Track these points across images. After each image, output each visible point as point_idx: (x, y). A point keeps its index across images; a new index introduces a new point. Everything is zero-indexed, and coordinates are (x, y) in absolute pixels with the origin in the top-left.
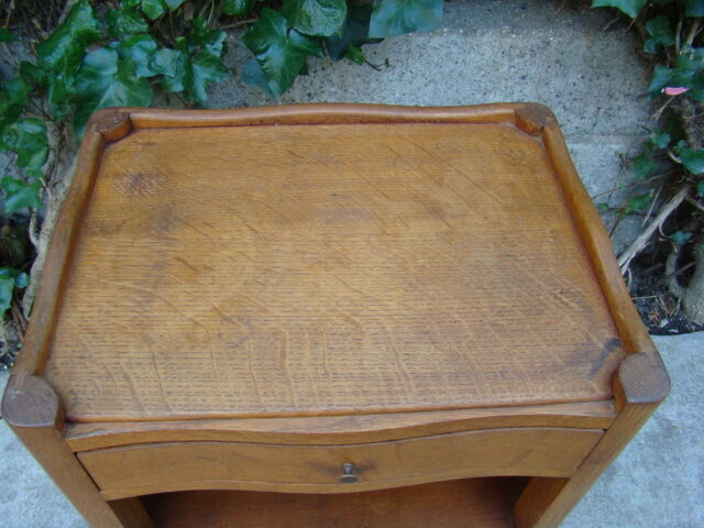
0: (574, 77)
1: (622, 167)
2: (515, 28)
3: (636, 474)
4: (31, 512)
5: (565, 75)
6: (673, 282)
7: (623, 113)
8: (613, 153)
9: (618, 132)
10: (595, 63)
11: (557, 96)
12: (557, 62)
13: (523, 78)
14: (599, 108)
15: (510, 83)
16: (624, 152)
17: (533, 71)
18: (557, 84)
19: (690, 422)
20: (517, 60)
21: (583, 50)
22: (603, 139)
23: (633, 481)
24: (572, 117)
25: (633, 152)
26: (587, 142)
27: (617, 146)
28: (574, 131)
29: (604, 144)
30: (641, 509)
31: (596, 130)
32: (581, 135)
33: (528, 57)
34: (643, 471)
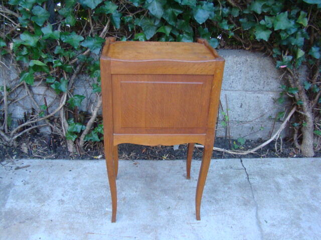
0: (256, 71)
1: (274, 103)
2: (237, 56)
3: (288, 191)
4: (83, 194)
5: (253, 71)
6: (297, 144)
7: (272, 84)
8: (270, 98)
9: (272, 91)
10: (261, 67)
11: (251, 77)
12: (250, 66)
13: (241, 71)
14: (264, 82)
15: (237, 73)
16: (274, 97)
17: (243, 69)
18: (251, 73)
19: (306, 179)
20: (239, 65)
21: (257, 63)
22: (267, 93)
23: (287, 192)
24: (256, 84)
25: (277, 97)
26: (262, 93)
27: (272, 95)
28: (257, 90)
29: (267, 94)
30: (290, 200)
31: (264, 89)
32: (260, 91)
33: (241, 64)
34: (290, 190)
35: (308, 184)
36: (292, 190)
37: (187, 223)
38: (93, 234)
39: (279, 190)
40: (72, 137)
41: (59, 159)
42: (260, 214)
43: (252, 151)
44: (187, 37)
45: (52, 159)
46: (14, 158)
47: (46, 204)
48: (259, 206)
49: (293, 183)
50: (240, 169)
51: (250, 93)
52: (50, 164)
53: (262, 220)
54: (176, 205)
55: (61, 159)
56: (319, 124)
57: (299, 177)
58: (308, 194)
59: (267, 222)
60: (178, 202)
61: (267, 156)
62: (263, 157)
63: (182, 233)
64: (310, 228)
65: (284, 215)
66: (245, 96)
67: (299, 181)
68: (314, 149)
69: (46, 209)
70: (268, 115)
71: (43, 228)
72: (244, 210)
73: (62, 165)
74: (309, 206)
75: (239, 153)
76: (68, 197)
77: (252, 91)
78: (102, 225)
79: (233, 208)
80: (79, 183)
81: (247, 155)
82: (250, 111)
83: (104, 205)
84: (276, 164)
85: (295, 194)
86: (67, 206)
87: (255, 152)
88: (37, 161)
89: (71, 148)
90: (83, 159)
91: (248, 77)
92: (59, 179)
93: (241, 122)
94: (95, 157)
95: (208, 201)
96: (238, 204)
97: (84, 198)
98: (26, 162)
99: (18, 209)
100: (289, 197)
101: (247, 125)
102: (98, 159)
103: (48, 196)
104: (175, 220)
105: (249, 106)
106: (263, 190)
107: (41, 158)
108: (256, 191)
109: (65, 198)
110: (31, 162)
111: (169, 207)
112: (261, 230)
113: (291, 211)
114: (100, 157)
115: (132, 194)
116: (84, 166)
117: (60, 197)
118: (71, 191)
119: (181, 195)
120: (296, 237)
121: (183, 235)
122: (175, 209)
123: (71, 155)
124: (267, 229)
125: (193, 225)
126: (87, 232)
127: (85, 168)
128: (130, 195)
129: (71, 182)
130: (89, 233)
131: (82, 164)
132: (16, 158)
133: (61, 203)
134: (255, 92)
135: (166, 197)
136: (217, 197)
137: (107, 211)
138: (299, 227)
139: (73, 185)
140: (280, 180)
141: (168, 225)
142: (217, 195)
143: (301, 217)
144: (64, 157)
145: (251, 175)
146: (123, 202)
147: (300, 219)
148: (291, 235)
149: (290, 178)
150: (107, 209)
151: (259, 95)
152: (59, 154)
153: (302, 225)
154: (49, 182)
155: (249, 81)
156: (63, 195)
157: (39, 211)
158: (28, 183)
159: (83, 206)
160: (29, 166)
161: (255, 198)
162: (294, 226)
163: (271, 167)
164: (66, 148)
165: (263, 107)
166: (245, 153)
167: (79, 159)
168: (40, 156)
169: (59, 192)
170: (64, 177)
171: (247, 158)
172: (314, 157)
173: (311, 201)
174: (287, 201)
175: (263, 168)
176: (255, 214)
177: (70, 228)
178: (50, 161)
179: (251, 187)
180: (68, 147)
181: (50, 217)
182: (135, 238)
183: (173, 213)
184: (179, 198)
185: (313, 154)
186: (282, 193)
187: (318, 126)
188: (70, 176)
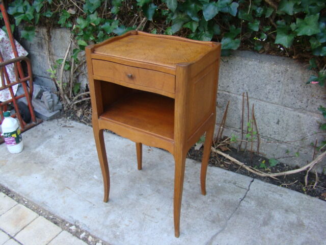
0: (298, 85)
1: (319, 128)
2: (276, 63)
3: (275, 229)
5: (294, 84)
8: (315, 121)
11: (292, 91)
12: (291, 78)
13: (279, 81)
14: (308, 100)
15: (274, 83)
16: (320, 121)
17: (282, 80)
18: (291, 86)
19: (312, 227)
20: (276, 75)
21: (300, 75)
22: (311, 114)
23: (273, 231)
24: (297, 101)
26: (304, 113)
27: (317, 118)
29: (312, 116)
30: (269, 239)
31: (307, 108)
32: (302, 110)
33: (280, 74)
34: (279, 230)
35: (309, 233)
36: (282, 231)
37: (143, 213)
38: (70, 189)
39: (265, 223)
43: (272, 175)
44: (208, 34)
46: (68, 118)
47: (60, 157)
48: (226, 228)
49: (291, 224)
50: (242, 188)
51: (290, 109)
53: (214, 243)
54: (149, 195)
57: (306, 222)
60: (154, 193)
61: (290, 187)
62: (282, 186)
63: (131, 218)
66: (284, 112)
67: (301, 225)
69: (57, 160)
70: (311, 142)
71: (44, 172)
72: (207, 226)
75: (257, 173)
76: (77, 157)
77: (291, 107)
78: (81, 185)
79: (198, 219)
81: (264, 177)
82: (288, 131)
84: (291, 197)
85: (279, 236)
86: (72, 163)
87: (276, 177)
88: (82, 125)
91: (287, 90)
92: (83, 143)
93: (278, 141)
96: (206, 218)
97: (87, 162)
98: (74, 123)
99: (41, 154)
100: (270, 236)
101: (284, 146)
103: (66, 152)
104: (137, 206)
105: (287, 124)
106: (246, 217)
107: (85, 124)
108: (238, 214)
109: (75, 158)
110: (77, 125)
111: (142, 194)
115: (123, 172)
117: (73, 156)
118: (84, 154)
119: (162, 189)
121: (131, 220)
122: (146, 198)
125: (146, 217)
126: (67, 186)
128: (122, 172)
130: (68, 188)
132: (70, 119)
133: (69, 160)
134: (295, 109)
135: (148, 185)
136: (192, 204)
137: (93, 177)
140: (277, 215)
141: (128, 207)
145: (249, 197)
149: (293, 218)
150: (95, 176)
151: (301, 115)
154: (75, 143)
155: (289, 95)
156: (76, 155)
157: (51, 160)
158: (62, 139)
159: (81, 167)
160: (72, 127)
161: (230, 221)
163: (280, 198)
165: (305, 130)
166: (264, 175)
168: (85, 122)
169: (75, 152)
171: (262, 180)
174: (263, 238)
175: (270, 196)
177: (60, 179)
179: (237, 209)
181: (55, 167)
182: (94, 205)
183: (141, 200)
184: (158, 191)
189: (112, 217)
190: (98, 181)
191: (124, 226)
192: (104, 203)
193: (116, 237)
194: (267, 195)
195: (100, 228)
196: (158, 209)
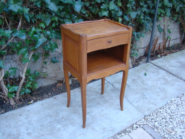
19: (136, 78)
35: (138, 80)
37: (102, 116)
40: (12, 95)
41: (8, 112)
42: (128, 99)
44: (68, 20)
45: (3, 113)
49: (132, 81)
50: (107, 83)
52: (5, 117)
53: (131, 102)
55: (9, 111)
56: (131, 52)
57: (133, 78)
58: (141, 84)
59: (133, 102)
63: (103, 122)
64: (150, 97)
65: (138, 96)
67: (134, 80)
68: (132, 64)
73: (13, 115)
74: (145, 89)
78: (61, 135)
79: (116, 101)
80: (32, 120)
83: (55, 125)
85: (136, 86)
86: (34, 134)
89: (12, 103)
90: (22, 106)
92: (17, 123)
94: (29, 103)
95: (103, 103)
97: (41, 126)
100: (135, 88)
102: (32, 103)
103: (18, 134)
104: (95, 117)
109: (30, 131)
112: (134, 106)
113: (140, 93)
114: (32, 102)
115: (65, 114)
116: (27, 110)
117: (27, 132)
118: (30, 126)
119: (89, 105)
120: (148, 103)
121: (104, 122)
122: (91, 112)
123: (14, 106)
124: (136, 105)
125: (105, 116)
127: (28, 111)
128: (64, 114)
129: (26, 121)
131: (25, 109)
133: (29, 135)
136: (106, 99)
137: (59, 127)
138: (146, 98)
139: (29, 122)
141: (94, 120)
142: (105, 98)
143: (145, 94)
144: (10, 110)
145: (113, 84)
146: (63, 120)
147: (144, 95)
148: (146, 103)
149: (130, 80)
150: (58, 127)
152: (6, 109)
153: (147, 97)
154: (12, 127)
156: (27, 130)
159: (43, 131)
162: (145, 99)
163: (119, 77)
164: (9, 104)
167: (20, 107)
169: (23, 130)
170: (20, 120)
172: (133, 67)
173: (144, 86)
174: (135, 90)
175: (116, 79)
176: (126, 100)
178: (2, 115)
179: (117, 89)
180: (11, 103)
182: (83, 133)
183: (92, 114)
185: (132, 66)
186: (131, 87)
187: (132, 53)
188: (23, 118)
189: (97, 128)
190: (64, 126)
191: (107, 126)
192: (85, 129)
193: (112, 131)
194: (115, 80)
195: (103, 135)
196: (102, 111)
